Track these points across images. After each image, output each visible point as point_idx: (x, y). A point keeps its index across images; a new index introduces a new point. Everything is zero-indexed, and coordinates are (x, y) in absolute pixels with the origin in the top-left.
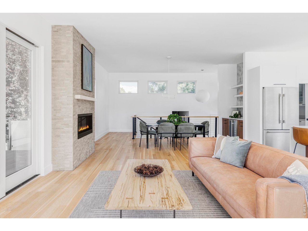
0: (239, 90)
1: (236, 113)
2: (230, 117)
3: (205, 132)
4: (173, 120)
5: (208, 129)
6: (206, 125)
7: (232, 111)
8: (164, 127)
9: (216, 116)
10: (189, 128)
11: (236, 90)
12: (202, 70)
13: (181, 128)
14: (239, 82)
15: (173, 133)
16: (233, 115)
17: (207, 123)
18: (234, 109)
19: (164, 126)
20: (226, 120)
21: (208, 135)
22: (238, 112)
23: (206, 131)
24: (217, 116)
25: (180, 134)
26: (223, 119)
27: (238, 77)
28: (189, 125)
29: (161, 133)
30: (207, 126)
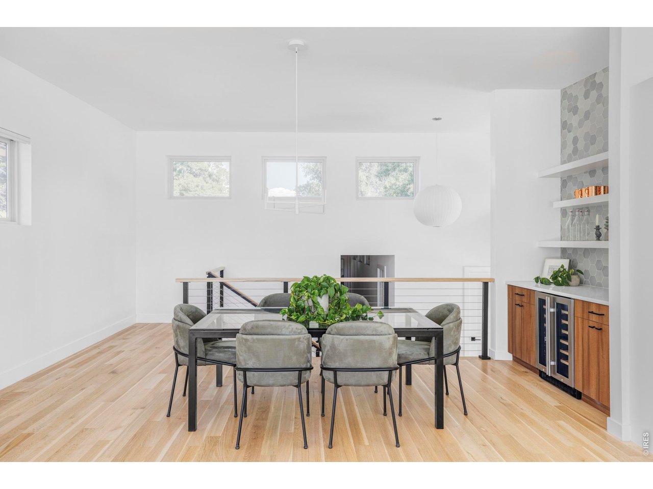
0: (570, 184)
1: (562, 266)
2: (537, 279)
3: (445, 352)
4: (311, 303)
5: (456, 341)
6: (446, 326)
7: (545, 259)
8: (258, 340)
9: (486, 275)
10: (370, 347)
11: (558, 182)
12: (436, 119)
13: (333, 347)
14: (571, 152)
15: (298, 366)
16: (547, 275)
17: (451, 317)
18: (550, 252)
19: (255, 337)
20: (525, 293)
21: (456, 364)
22: (565, 263)
23: (448, 348)
24: (489, 277)
25: (332, 373)
26: (511, 289)
27: (563, 137)
28: (368, 332)
29: (245, 367)
30: (450, 329)
